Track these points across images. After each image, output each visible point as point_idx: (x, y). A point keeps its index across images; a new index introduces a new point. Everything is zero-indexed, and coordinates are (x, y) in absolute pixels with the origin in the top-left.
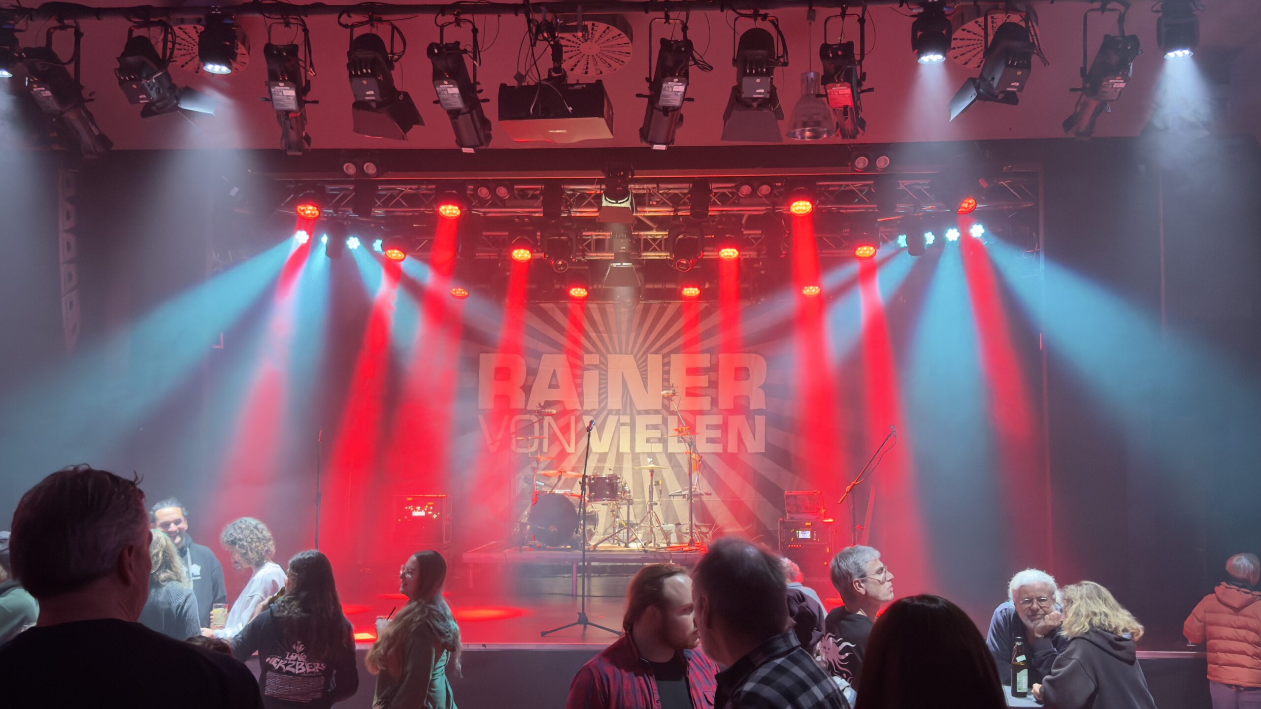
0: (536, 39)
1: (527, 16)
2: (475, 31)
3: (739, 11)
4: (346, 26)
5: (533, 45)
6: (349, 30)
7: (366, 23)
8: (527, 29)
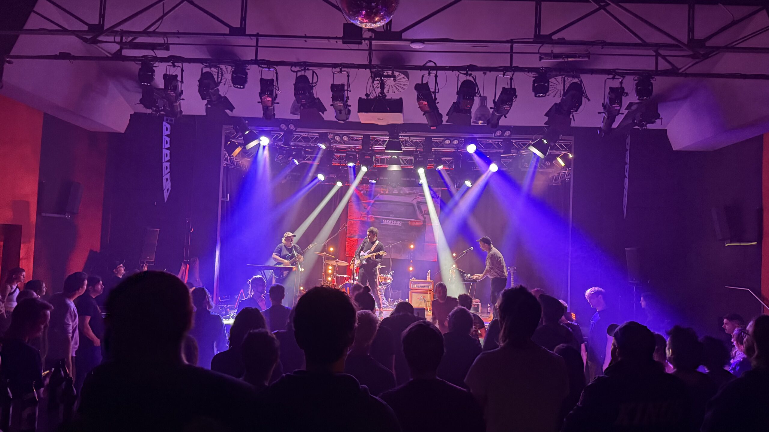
0: (374, 80)
1: (371, 70)
2: (348, 76)
3: (460, 72)
4: (294, 72)
5: (373, 82)
6: (295, 73)
7: (303, 70)
8: (370, 75)
